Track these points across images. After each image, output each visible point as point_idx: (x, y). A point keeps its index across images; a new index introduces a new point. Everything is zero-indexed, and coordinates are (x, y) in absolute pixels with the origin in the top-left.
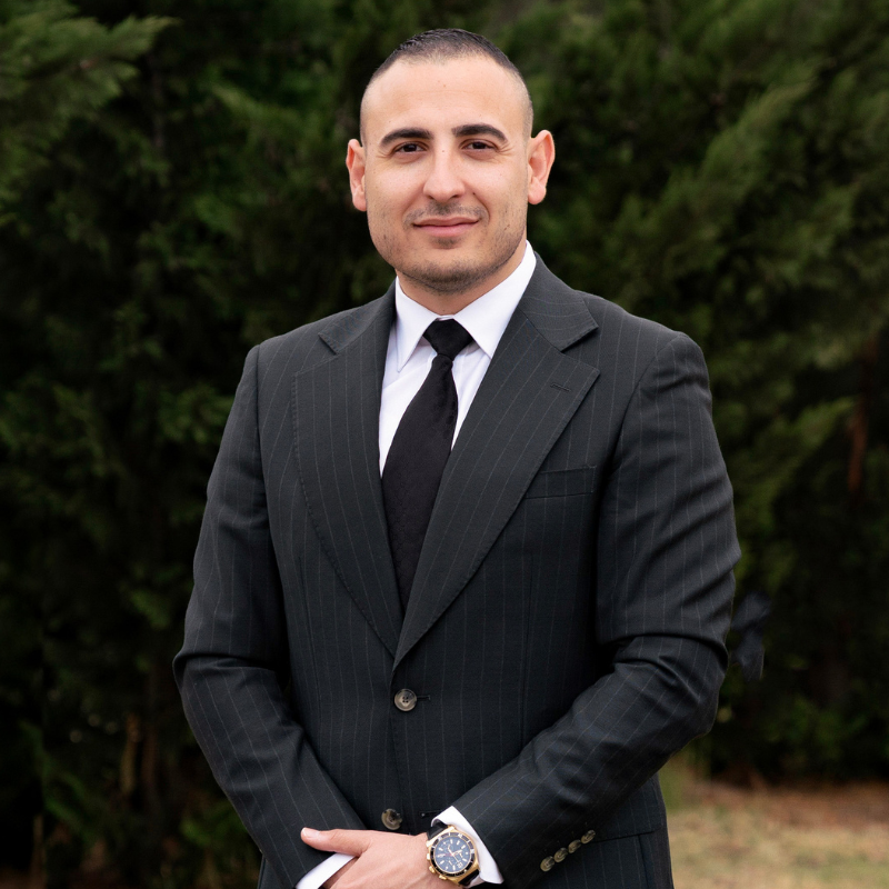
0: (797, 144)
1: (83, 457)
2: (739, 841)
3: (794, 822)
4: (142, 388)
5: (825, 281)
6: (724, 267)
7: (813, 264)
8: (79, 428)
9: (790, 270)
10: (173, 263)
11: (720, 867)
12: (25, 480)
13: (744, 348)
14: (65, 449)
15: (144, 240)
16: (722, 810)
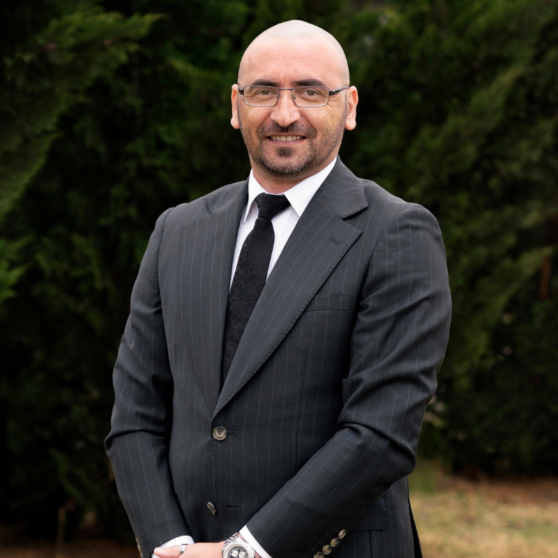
0: (522, 92)
1: (89, 277)
2: (473, 512)
3: (505, 501)
4: (125, 236)
5: (537, 175)
6: (476, 166)
7: (529, 165)
8: (87, 261)
9: (515, 168)
10: (146, 162)
11: (462, 528)
12: (53, 291)
13: (487, 215)
14: (78, 272)
15: (131, 147)
16: (461, 494)
